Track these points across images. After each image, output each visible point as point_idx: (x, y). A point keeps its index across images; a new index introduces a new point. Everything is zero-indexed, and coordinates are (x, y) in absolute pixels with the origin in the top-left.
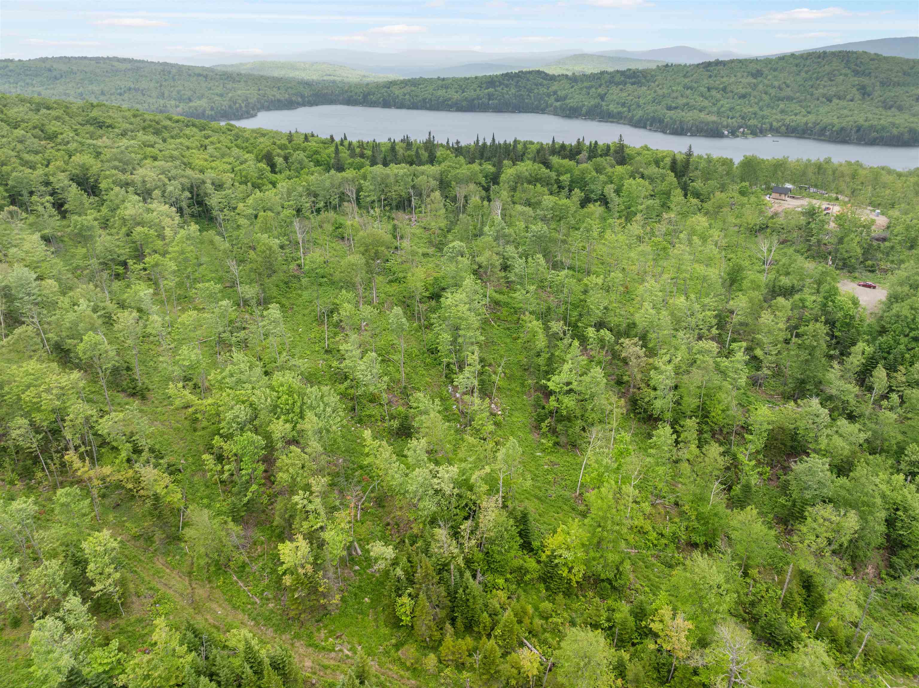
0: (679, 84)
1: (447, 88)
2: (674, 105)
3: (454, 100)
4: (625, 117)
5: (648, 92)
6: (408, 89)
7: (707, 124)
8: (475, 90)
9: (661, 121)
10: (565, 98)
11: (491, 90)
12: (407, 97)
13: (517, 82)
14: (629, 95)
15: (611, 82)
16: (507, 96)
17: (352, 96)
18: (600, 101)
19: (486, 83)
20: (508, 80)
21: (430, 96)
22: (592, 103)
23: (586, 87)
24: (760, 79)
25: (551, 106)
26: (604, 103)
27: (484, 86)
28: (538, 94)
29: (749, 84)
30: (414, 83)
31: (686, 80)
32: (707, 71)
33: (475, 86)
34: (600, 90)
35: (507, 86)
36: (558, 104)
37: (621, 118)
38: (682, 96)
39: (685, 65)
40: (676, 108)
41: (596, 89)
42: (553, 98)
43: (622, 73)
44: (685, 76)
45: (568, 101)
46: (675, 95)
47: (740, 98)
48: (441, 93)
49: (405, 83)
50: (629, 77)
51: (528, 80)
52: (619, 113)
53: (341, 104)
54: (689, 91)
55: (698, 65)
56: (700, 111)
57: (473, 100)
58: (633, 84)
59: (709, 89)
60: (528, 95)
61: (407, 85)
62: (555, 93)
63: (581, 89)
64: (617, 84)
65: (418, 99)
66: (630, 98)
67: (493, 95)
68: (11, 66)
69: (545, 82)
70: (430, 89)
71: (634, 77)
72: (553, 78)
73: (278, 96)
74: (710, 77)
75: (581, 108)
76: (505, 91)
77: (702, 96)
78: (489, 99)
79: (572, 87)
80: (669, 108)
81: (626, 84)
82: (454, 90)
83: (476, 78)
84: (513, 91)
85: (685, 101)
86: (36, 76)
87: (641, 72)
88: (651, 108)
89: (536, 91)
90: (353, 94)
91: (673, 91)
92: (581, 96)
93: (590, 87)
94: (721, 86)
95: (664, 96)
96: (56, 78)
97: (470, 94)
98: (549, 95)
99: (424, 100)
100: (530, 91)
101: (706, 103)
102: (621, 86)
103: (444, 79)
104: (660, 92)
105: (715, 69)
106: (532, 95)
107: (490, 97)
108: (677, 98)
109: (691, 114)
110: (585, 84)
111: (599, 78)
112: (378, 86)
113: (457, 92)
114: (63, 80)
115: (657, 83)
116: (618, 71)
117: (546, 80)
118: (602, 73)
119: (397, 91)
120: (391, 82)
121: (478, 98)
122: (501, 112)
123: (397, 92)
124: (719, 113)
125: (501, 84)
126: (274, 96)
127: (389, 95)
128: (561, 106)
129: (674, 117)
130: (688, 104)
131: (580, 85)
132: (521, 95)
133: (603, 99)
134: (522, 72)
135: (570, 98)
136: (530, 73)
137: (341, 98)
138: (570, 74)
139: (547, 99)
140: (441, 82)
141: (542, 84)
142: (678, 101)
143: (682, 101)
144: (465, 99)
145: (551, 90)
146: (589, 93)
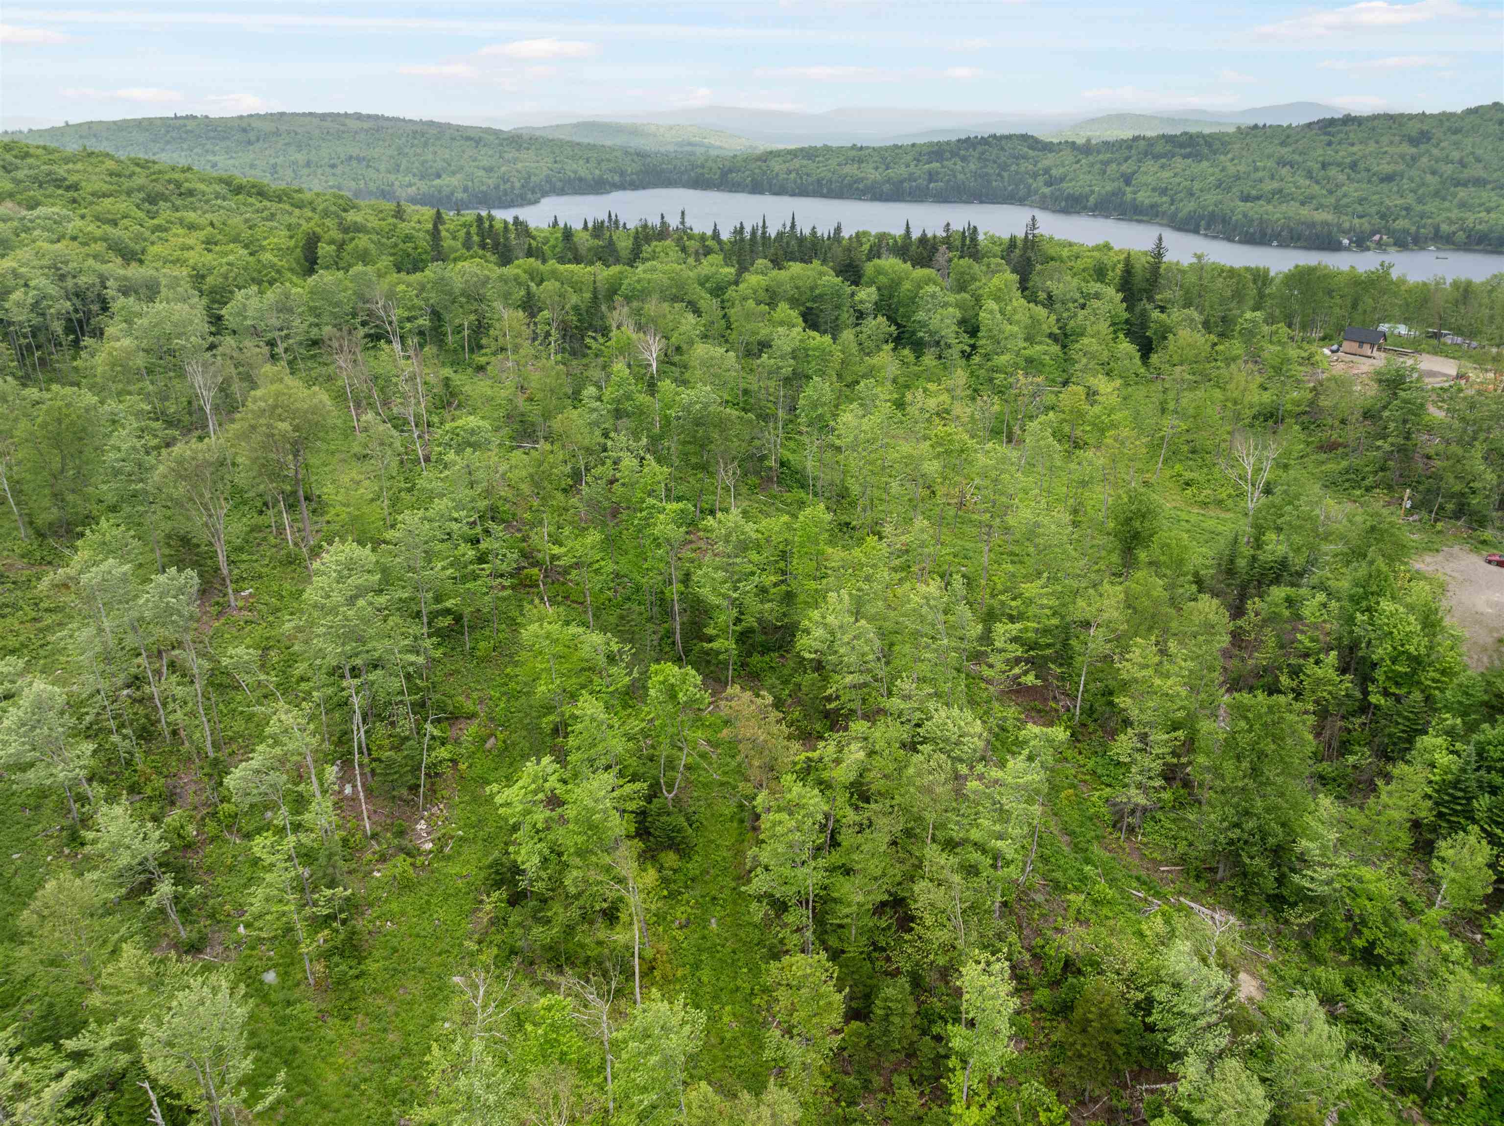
0: (1269, 157)
1: (860, 161)
2: (1254, 192)
3: (869, 182)
4: (1164, 213)
5: (1211, 170)
6: (796, 163)
7: (1313, 225)
8: (908, 166)
9: (1226, 221)
10: (1062, 179)
11: (935, 165)
12: (793, 176)
13: (983, 153)
14: (1175, 175)
15: (1146, 154)
16: (960, 177)
17: (703, 175)
18: (1122, 185)
19: (929, 153)
20: (967, 149)
21: (830, 175)
22: (1108, 188)
23: (1101, 162)
24: (1423, 147)
25: (1037, 193)
26: (1128, 189)
27: (925, 158)
28: (1017, 173)
29: (1402, 156)
30: (809, 154)
31: (1284, 150)
32: (1326, 134)
33: (909, 158)
34: (1124, 168)
35: (964, 159)
36: (1047, 190)
37: (1156, 215)
38: (1272, 177)
39: (1288, 127)
40: (1258, 198)
41: (1119, 164)
42: (1041, 180)
43: (1169, 139)
44: (1283, 144)
45: (1064, 185)
46: (1260, 174)
47: (1382, 180)
48: (850, 170)
49: (794, 154)
50: (1182, 146)
51: (1002, 149)
52: (1153, 206)
53: (684, 186)
54: (1287, 168)
55: (1309, 125)
56: (1303, 204)
57: (902, 182)
58: (1185, 157)
59: (1324, 166)
60: (999, 175)
61: (796, 156)
62: (1047, 171)
63: (1092, 165)
64: (1156, 157)
65: (810, 179)
66: (1177, 180)
67: (938, 173)
69: (1032, 154)
70: (833, 163)
71: (1189, 146)
74: (1329, 144)
75: (1087, 198)
76: (958, 167)
77: (1311, 178)
78: (931, 180)
79: (1078, 162)
80: (1246, 199)
81: (1171, 157)
82: (871, 165)
83: (913, 145)
84: (972, 166)
85: (1275, 185)
87: (1203, 137)
88: (1211, 198)
89: (1013, 168)
90: (706, 170)
91: (1256, 169)
92: (1090, 177)
93: (1108, 162)
94: (1348, 160)
95: (1238, 178)
97: (899, 171)
98: (1035, 176)
99: (819, 181)
100: (1004, 167)
101: (1316, 190)
102: (1164, 160)
103: (861, 148)
104: (1232, 169)
105: (1339, 132)
106: (1005, 174)
107: (932, 176)
108: (1262, 181)
109: (1283, 208)
110: (1101, 157)
111: (1128, 147)
112: (748, 159)
113: (876, 168)
115: (1230, 156)
117: (1035, 149)
119: (776, 166)
120: (771, 152)
121: (911, 178)
122: (950, 202)
123: (777, 168)
124: (1337, 208)
125: (954, 154)
127: (764, 173)
128: (1053, 194)
129: (1251, 213)
130: (1280, 191)
131: (1091, 159)
132: (987, 174)
133: (1128, 182)
134: (994, 136)
135: (1071, 180)
136: (1009, 137)
137: (685, 177)
138: (1080, 141)
139: (1031, 181)
140: (854, 153)
141: (1025, 157)
142: (1263, 186)
143: (1269, 186)
144: (889, 180)
145: (1040, 165)
146: (1105, 172)
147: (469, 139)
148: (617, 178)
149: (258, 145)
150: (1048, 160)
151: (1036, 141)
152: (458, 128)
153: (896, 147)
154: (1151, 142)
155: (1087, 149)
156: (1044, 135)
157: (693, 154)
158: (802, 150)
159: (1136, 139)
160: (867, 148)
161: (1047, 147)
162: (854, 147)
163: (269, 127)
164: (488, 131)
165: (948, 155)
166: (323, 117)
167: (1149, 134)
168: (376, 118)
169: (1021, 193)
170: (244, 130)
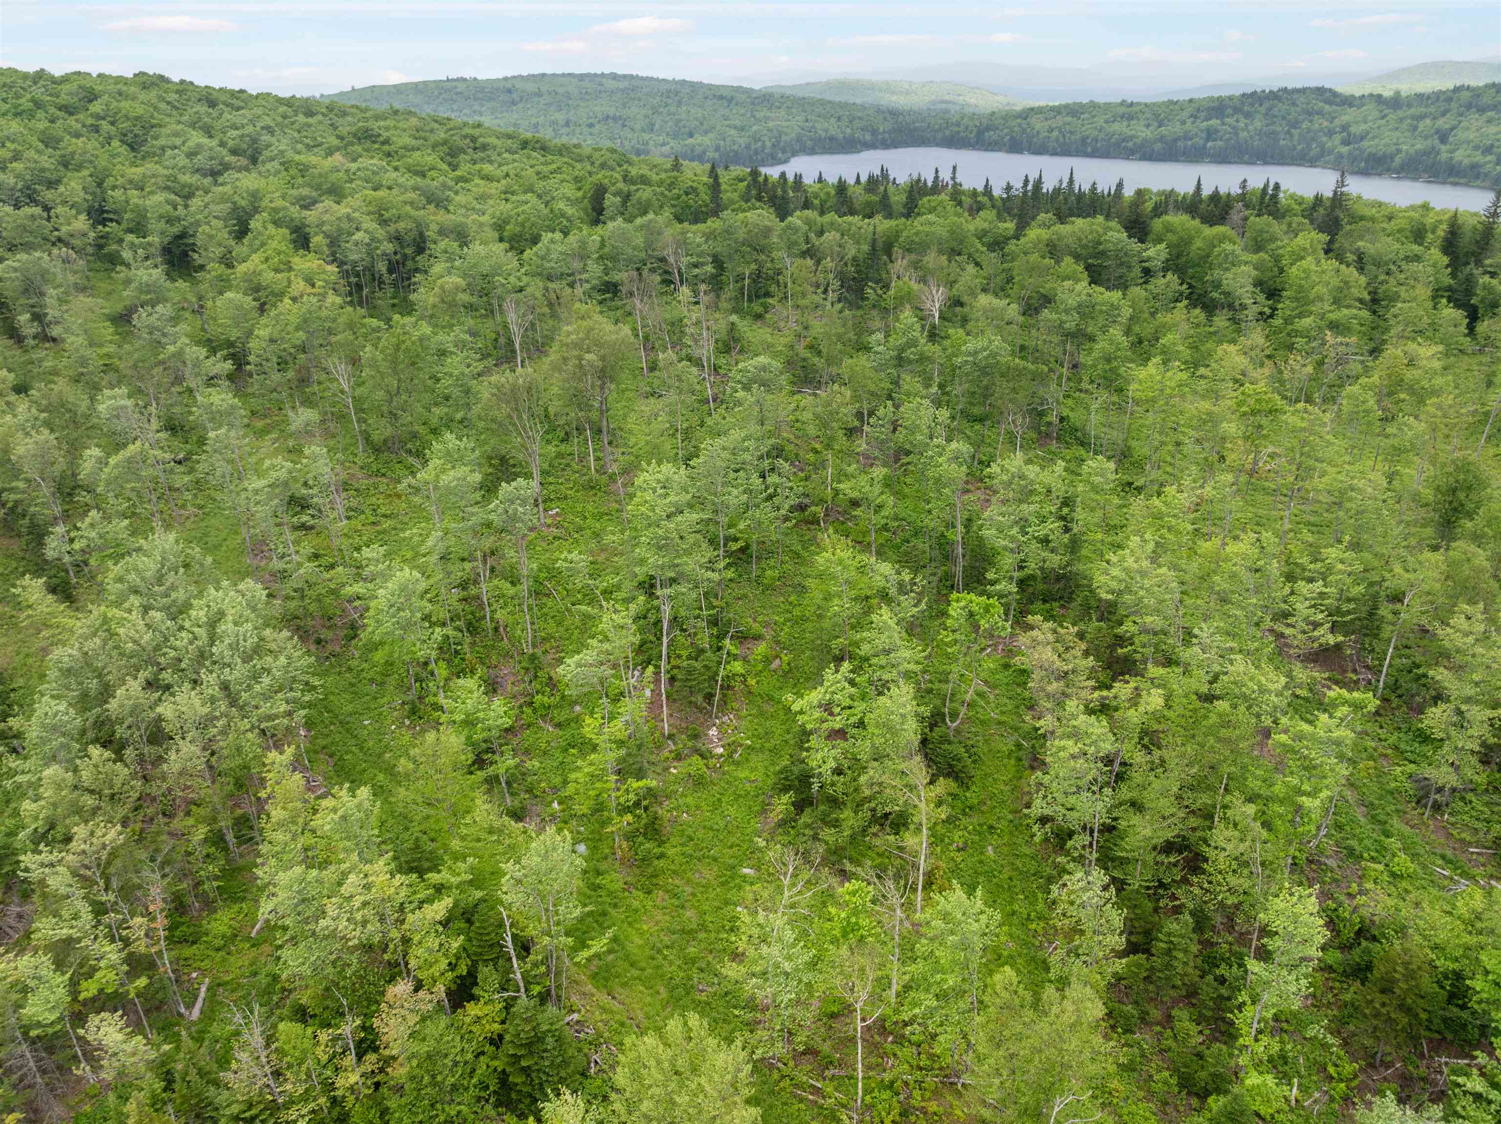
1: (1130, 118)
3: (1139, 141)
4: (1486, 175)
6: (1060, 120)
8: (1183, 123)
10: (1362, 138)
11: (1215, 122)
12: (1055, 133)
13: (1270, 109)
15: (1469, 106)
16: (1243, 135)
17: (958, 132)
18: (1437, 143)
19: (1209, 109)
20: (1252, 105)
21: (1096, 134)
22: (1419, 146)
23: (1413, 117)
25: (1332, 152)
26: (1444, 148)
27: (1203, 115)
28: (1310, 130)
30: (1074, 110)
33: (1185, 114)
34: (1441, 122)
35: (1248, 115)
36: (1345, 150)
37: (1477, 177)
41: (1434, 118)
42: (1337, 138)
45: (1365, 144)
48: (1119, 127)
49: (1057, 110)
51: (1294, 104)
52: (1474, 167)
53: (936, 147)
57: (1175, 141)
61: (1059, 113)
62: (1345, 128)
63: (1401, 120)
64: (1483, 110)
65: (1074, 138)
69: (1328, 108)
70: (1100, 121)
75: (1392, 157)
78: (1208, 140)
82: (1142, 123)
83: (1191, 101)
84: (1258, 124)
89: (1305, 125)
90: (962, 127)
92: (1397, 135)
93: (1422, 117)
97: (1173, 129)
98: (1331, 133)
99: (1084, 140)
102: (1491, 114)
103: (1131, 104)
106: (1296, 132)
107: (1210, 134)
110: (1412, 111)
111: (1447, 99)
113: (1148, 126)
117: (1332, 104)
119: (1038, 124)
120: (1032, 109)
121: (1186, 137)
122: (1230, 163)
123: (1038, 127)
125: (1237, 110)
126: (826, 131)
127: (1024, 132)
128: (1351, 153)
131: (1400, 113)
132: (1274, 133)
133: (1443, 139)
134: (1285, 90)
135: (1373, 138)
136: (1303, 91)
137: (939, 136)
138: (1387, 94)
139: (1324, 139)
140: (1123, 110)
141: (1320, 113)
144: (1162, 139)
145: (1337, 122)
146: (1415, 128)
147: (721, 98)
148: (868, 137)
149: (520, 105)
150: (1347, 116)
151: (1335, 94)
152: (710, 87)
153: (1171, 102)
154: (1477, 93)
155: (1396, 102)
156: (1344, 88)
157: (947, 111)
158: (1066, 106)
159: (1457, 90)
160: (1139, 104)
161: (1348, 101)
162: (1123, 103)
163: (531, 87)
164: (739, 89)
165: (1230, 111)
166: (582, 77)
167: (1473, 83)
168: (632, 77)
169: (1313, 153)
170: (509, 91)
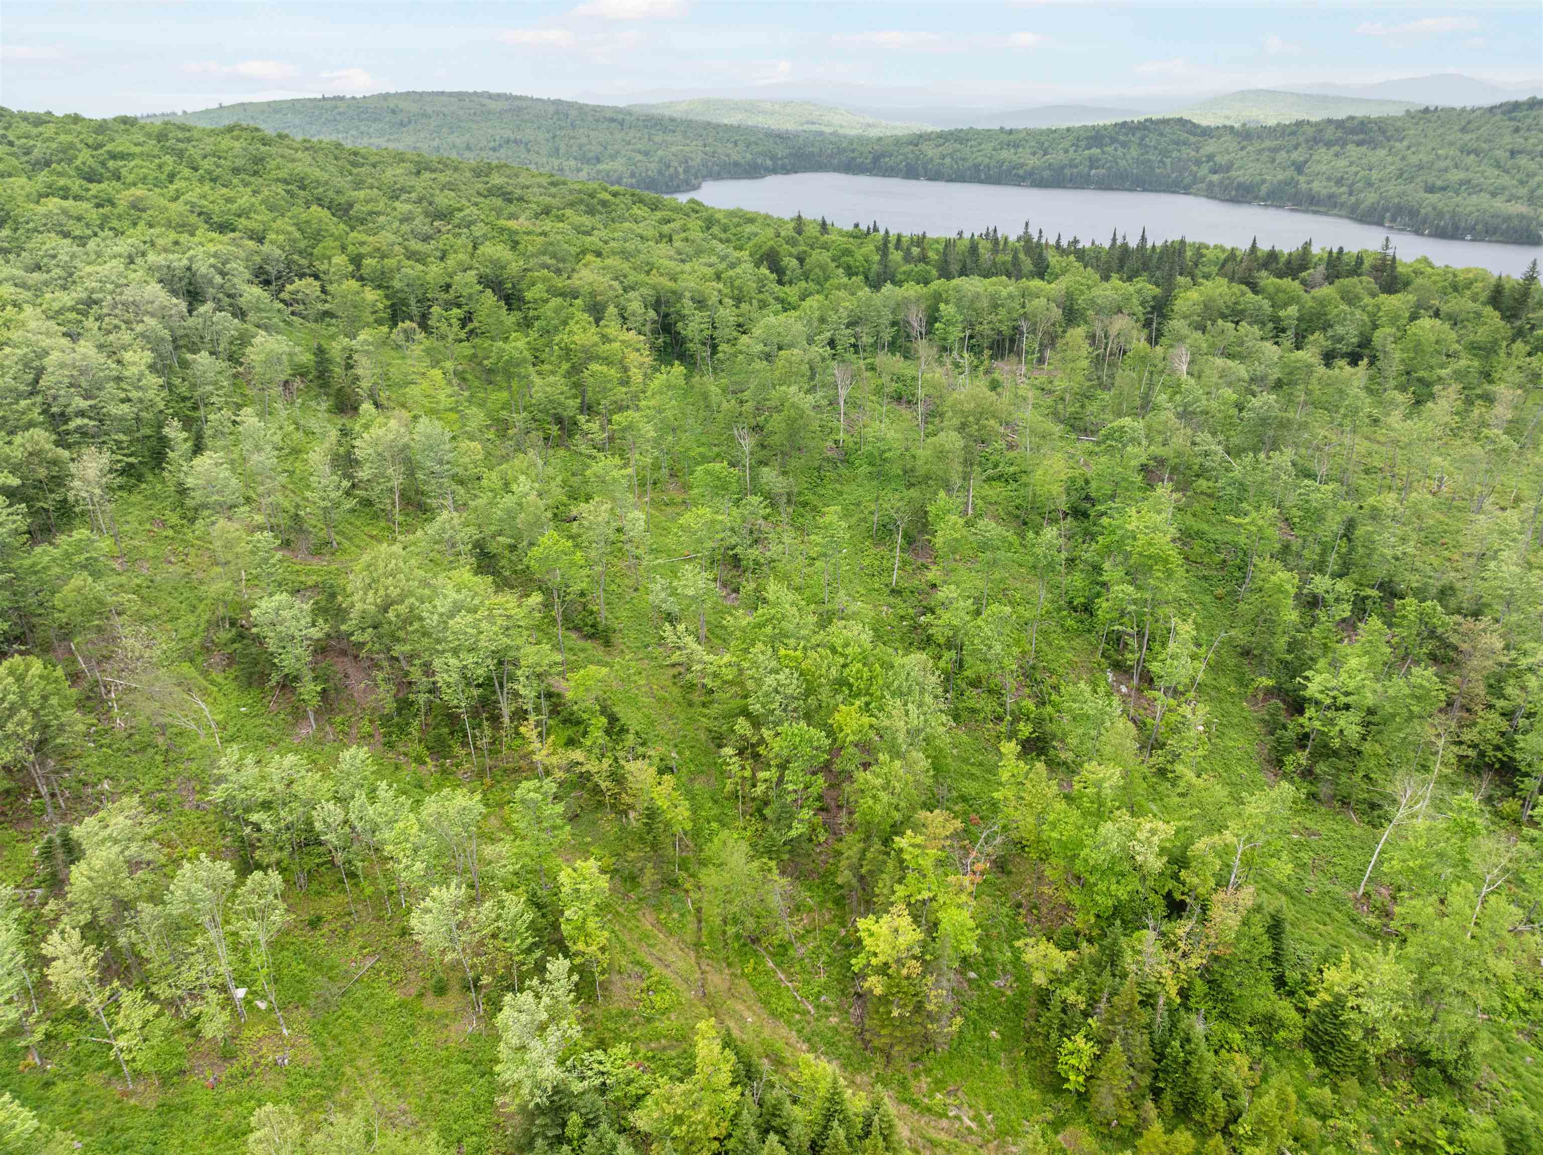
0: (1451, 144)
1: (1016, 146)
2: (1439, 183)
3: (1028, 168)
4: (1342, 205)
5: (1389, 159)
6: (949, 147)
7: (1508, 219)
8: (1066, 151)
9: (1413, 213)
10: (1229, 168)
11: (1095, 151)
12: (948, 160)
13: (1142, 139)
14: (1351, 164)
15: (1315, 141)
16: (1122, 163)
17: (854, 159)
18: (1295, 174)
19: (1087, 138)
20: (1126, 135)
21: (987, 160)
22: (1281, 177)
23: (1269, 149)
25: (1203, 180)
26: (1302, 179)
27: (1083, 144)
28: (1180, 160)
30: (961, 137)
31: (1467, 137)
32: (1510, 119)
33: (1066, 144)
34: (1295, 155)
35: (1124, 145)
36: (1215, 178)
37: (1335, 206)
38: (1456, 166)
39: (1463, 110)
40: (1443, 189)
41: (1289, 151)
42: (1205, 167)
43: (1339, 124)
44: (1463, 130)
45: (1233, 173)
46: (1442, 164)
48: (1007, 154)
49: (945, 137)
50: (1353, 131)
51: (1161, 134)
52: (1331, 196)
53: (835, 170)
54: (1472, 156)
55: (1492, 109)
56: (1494, 195)
57: (1063, 168)
58: (1359, 144)
59: (1513, 153)
60: (1161, 161)
61: (947, 140)
62: (1210, 157)
63: (1260, 152)
64: (1329, 145)
65: (966, 165)
66: (1354, 169)
67: (1098, 160)
68: (342, 107)
69: (1192, 139)
70: (988, 147)
71: (1362, 131)
72: (1206, 133)
73: (735, 157)
74: (1517, 130)
75: (1258, 186)
76: (1119, 153)
77: (1498, 166)
78: (1091, 168)
79: (1242, 149)
80: (1431, 189)
81: (1344, 144)
82: (1028, 151)
83: (1069, 129)
84: (1133, 152)
85: (1461, 175)
86: (375, 120)
87: (1375, 122)
88: (1393, 189)
89: (1175, 154)
90: (856, 154)
91: (1438, 157)
92: (1259, 165)
93: (1275, 150)
94: (1539, 148)
95: (1420, 167)
96: (402, 124)
97: (1057, 157)
98: (1198, 163)
99: (976, 167)
100: (1165, 153)
101: (1506, 180)
102: (1337, 148)
103: (1011, 132)
104: (1414, 159)
105: (1527, 116)
106: (1168, 161)
107: (1093, 162)
108: (1446, 170)
109: (1474, 199)
110: (1268, 143)
111: (1293, 133)
112: (898, 142)
113: (1034, 154)
114: (411, 127)
115: (1405, 143)
116: (1330, 121)
117: (1195, 135)
118: (1299, 124)
119: (930, 151)
120: (922, 135)
121: (1071, 165)
122: (1112, 189)
123: (930, 154)
124: (1531, 199)
125: (1113, 140)
126: (728, 156)
127: (918, 159)
128: (1221, 183)
129: (1440, 205)
130: (1469, 181)
131: (1257, 145)
132: (1149, 161)
135: (1241, 168)
137: (836, 162)
138: (1239, 126)
139: (1194, 168)
140: (1005, 137)
141: (1186, 143)
142: (1449, 176)
143: (1456, 176)
144: (1049, 166)
145: (1202, 151)
146: (1273, 161)
148: (769, 162)
150: (1210, 147)
151: (1195, 126)
153: (1051, 131)
154: (1318, 128)
155: (1247, 134)
156: (1201, 120)
158: (953, 133)
160: (1022, 132)
165: (1107, 140)
167: (1315, 119)
169: (1187, 181)
